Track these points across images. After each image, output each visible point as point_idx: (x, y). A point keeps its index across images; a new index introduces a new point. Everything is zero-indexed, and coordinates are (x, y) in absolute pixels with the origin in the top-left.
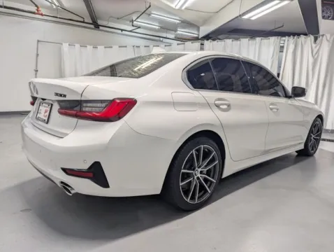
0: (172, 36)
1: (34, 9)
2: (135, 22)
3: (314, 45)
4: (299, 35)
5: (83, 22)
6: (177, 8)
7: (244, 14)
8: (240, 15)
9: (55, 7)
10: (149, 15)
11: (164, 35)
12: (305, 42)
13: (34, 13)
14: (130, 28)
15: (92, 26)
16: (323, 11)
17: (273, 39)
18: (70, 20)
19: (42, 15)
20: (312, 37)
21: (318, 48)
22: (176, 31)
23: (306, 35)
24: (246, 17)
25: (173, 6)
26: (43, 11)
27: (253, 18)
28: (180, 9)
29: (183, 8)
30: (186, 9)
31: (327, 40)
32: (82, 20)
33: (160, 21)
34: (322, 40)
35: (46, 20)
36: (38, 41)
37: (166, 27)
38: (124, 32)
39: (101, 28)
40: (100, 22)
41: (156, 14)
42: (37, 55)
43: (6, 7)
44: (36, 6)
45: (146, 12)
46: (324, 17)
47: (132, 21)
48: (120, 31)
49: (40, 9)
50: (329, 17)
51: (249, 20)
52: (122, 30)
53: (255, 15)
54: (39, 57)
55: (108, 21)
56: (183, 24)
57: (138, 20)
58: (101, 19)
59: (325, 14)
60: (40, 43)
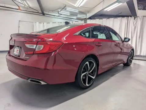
0: (76, 18)
1: (17, 8)
2: (60, 12)
3: (134, 21)
4: (128, 16)
5: (38, 13)
6: (77, 6)
7: (104, 9)
8: (103, 9)
9: (26, 7)
10: (66, 9)
11: (72, 17)
12: (131, 20)
13: (17, 9)
14: (58, 15)
15: (42, 14)
16: (138, 7)
18: (33, 12)
19: (21, 10)
20: (133, 17)
21: (136, 22)
22: (77, 16)
23: (131, 16)
24: (105, 10)
25: (75, 5)
26: (21, 8)
27: (108, 10)
28: (78, 7)
29: (79, 6)
30: (81, 7)
31: (140, 19)
32: (37, 12)
33: (70, 12)
34: (137, 19)
35: (23, 12)
36: (19, 21)
37: (73, 14)
38: (55, 17)
39: (45, 15)
40: (45, 12)
41: (68, 9)
42: (19, 27)
43: (6, 7)
44: (19, 6)
45: (64, 8)
46: (139, 9)
47: (59, 12)
48: (53, 16)
49: (20, 8)
50: (141, 9)
51: (106, 11)
52: (54, 16)
53: (109, 9)
54: (20, 28)
55: (48, 12)
56: (80, 13)
57: (61, 11)
58: (45, 11)
59: (139, 8)
60: (20, 22)
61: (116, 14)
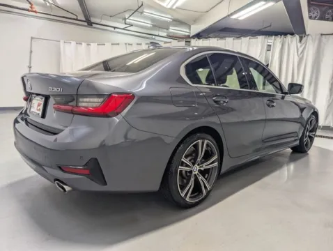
0: (165, 34)
1: (27, 6)
2: (128, 20)
3: (299, 45)
4: (285, 34)
5: (77, 20)
6: (169, 7)
7: (232, 14)
8: (229, 16)
9: (48, 4)
10: (142, 13)
11: (156, 33)
12: (292, 42)
13: (28, 10)
14: (124, 26)
15: (86, 24)
16: (309, 11)
17: (260, 38)
18: (64, 17)
19: (36, 12)
20: (297, 37)
21: (303, 46)
22: (168, 29)
23: (292, 34)
24: (234, 17)
25: (164, 4)
26: (37, 8)
27: (240, 19)
28: (171, 9)
29: (174, 8)
30: (177, 8)
31: (312, 40)
32: (75, 17)
33: (153, 20)
34: (307, 40)
35: (41, 18)
36: (32, 38)
37: (158, 25)
38: (117, 30)
39: (94, 25)
40: (93, 20)
41: (147, 11)
42: (31, 52)
44: (30, 3)
45: (138, 10)
46: (310, 18)
47: (125, 19)
48: (112, 29)
49: (34, 6)
50: (316, 17)
51: (236, 19)
52: (115, 28)
53: (243, 15)
55: (101, 19)
56: (175, 23)
57: (131, 18)
58: (94, 17)
59: (312, 14)
60: (33, 40)
61: (257, 28)
